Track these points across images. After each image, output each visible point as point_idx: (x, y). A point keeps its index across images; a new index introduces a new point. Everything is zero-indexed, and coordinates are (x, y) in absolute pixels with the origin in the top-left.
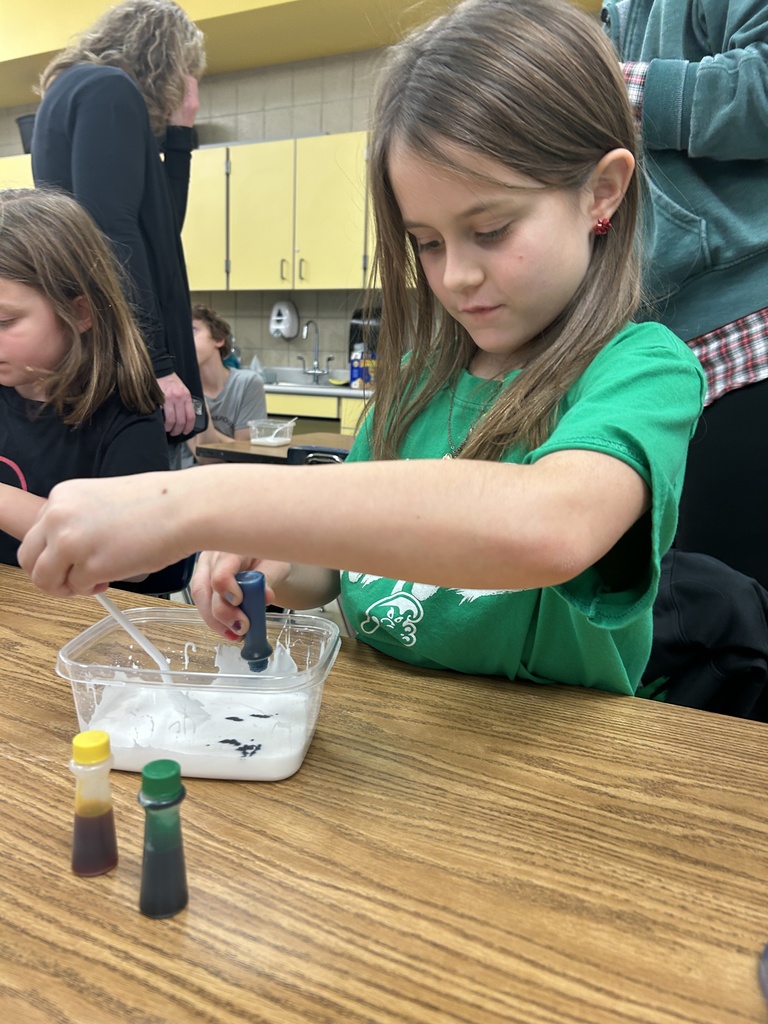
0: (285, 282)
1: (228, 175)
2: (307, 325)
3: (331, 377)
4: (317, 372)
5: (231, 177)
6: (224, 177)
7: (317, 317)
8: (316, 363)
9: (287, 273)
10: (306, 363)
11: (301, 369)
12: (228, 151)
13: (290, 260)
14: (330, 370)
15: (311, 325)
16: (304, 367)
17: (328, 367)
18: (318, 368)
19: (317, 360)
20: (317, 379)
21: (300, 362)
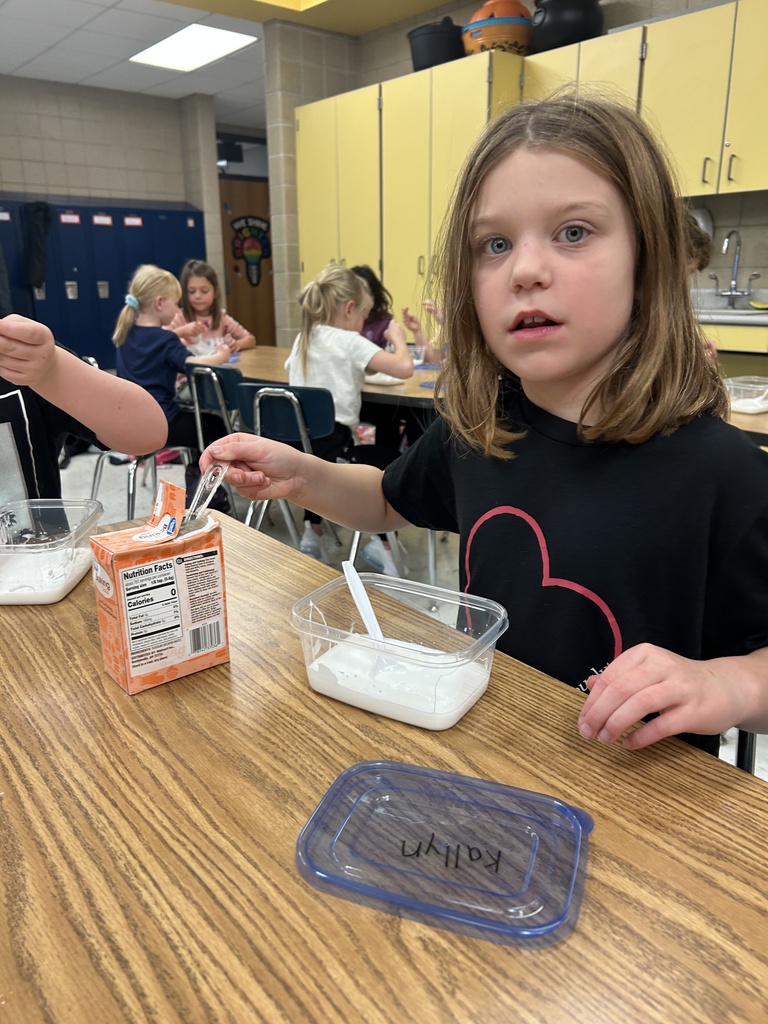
0: (707, 185)
1: (642, 60)
2: (728, 237)
3: (752, 300)
4: (734, 293)
5: (646, 62)
6: (638, 62)
7: (739, 226)
8: (733, 283)
9: (711, 176)
10: (720, 283)
11: (713, 290)
12: (645, 30)
13: (716, 159)
14: (752, 291)
15: (734, 237)
16: (717, 286)
17: (749, 287)
18: (735, 289)
19: (735, 280)
20: (732, 302)
21: (714, 281)
